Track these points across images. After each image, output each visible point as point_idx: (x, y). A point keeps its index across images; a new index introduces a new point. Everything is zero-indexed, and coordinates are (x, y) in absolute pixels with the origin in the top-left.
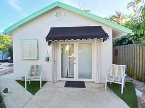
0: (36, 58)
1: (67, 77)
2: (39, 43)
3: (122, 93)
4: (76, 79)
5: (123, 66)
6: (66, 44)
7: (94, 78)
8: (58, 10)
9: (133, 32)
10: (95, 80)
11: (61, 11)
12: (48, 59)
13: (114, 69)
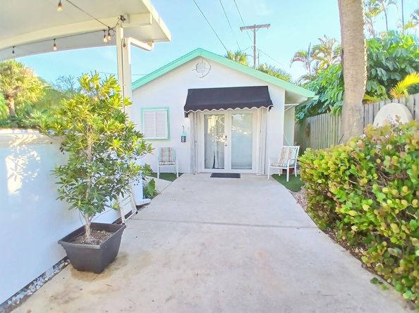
0: (166, 138)
1: (214, 167)
2: (170, 112)
3: (288, 180)
4: (228, 169)
5: (297, 147)
6: (211, 115)
7: (256, 169)
8: (200, 61)
9: (316, 95)
10: (257, 172)
11: (204, 61)
12: (184, 139)
13: (283, 153)
